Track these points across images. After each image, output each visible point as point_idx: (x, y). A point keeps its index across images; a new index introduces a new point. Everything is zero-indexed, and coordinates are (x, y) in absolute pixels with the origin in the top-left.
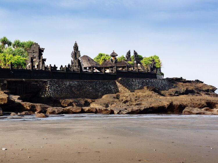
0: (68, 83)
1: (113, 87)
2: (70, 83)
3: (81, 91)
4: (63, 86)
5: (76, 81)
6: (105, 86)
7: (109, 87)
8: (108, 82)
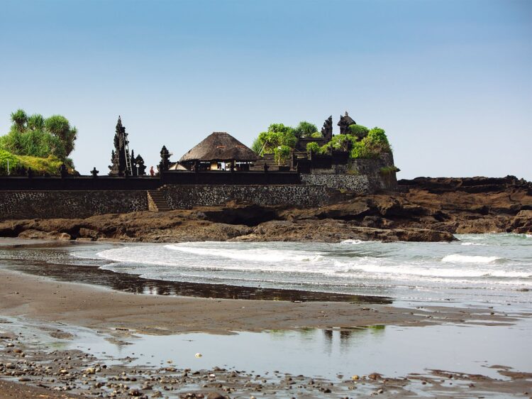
0: (23, 196)
1: (137, 202)
2: (28, 196)
3: (50, 209)
4: (11, 200)
5: (42, 193)
6: (115, 201)
7: (126, 201)
8: (124, 192)
